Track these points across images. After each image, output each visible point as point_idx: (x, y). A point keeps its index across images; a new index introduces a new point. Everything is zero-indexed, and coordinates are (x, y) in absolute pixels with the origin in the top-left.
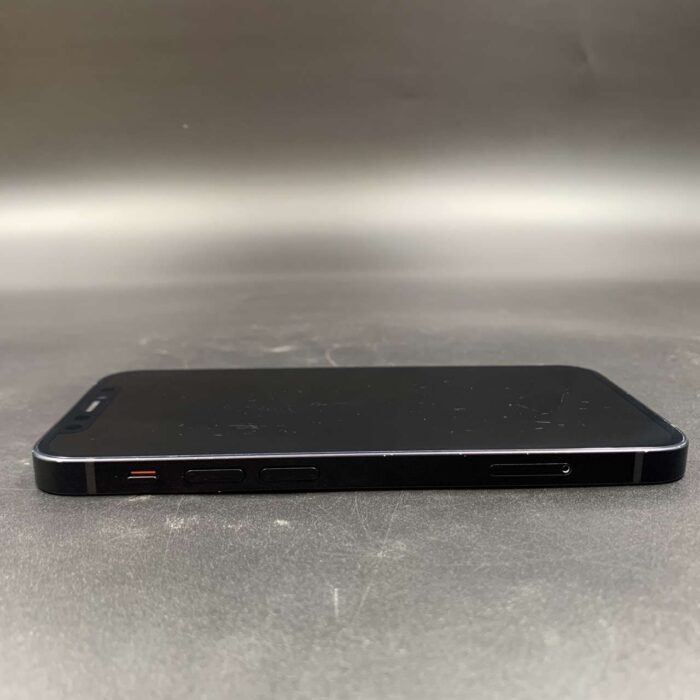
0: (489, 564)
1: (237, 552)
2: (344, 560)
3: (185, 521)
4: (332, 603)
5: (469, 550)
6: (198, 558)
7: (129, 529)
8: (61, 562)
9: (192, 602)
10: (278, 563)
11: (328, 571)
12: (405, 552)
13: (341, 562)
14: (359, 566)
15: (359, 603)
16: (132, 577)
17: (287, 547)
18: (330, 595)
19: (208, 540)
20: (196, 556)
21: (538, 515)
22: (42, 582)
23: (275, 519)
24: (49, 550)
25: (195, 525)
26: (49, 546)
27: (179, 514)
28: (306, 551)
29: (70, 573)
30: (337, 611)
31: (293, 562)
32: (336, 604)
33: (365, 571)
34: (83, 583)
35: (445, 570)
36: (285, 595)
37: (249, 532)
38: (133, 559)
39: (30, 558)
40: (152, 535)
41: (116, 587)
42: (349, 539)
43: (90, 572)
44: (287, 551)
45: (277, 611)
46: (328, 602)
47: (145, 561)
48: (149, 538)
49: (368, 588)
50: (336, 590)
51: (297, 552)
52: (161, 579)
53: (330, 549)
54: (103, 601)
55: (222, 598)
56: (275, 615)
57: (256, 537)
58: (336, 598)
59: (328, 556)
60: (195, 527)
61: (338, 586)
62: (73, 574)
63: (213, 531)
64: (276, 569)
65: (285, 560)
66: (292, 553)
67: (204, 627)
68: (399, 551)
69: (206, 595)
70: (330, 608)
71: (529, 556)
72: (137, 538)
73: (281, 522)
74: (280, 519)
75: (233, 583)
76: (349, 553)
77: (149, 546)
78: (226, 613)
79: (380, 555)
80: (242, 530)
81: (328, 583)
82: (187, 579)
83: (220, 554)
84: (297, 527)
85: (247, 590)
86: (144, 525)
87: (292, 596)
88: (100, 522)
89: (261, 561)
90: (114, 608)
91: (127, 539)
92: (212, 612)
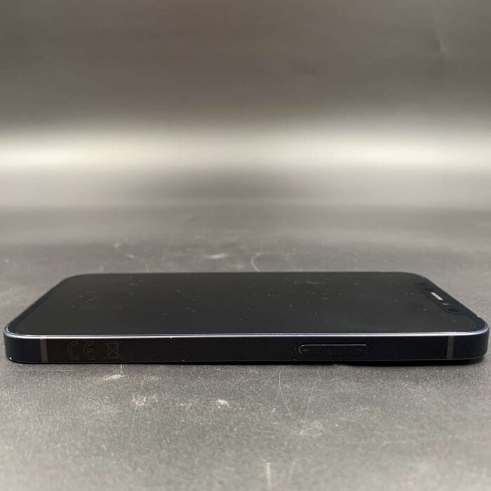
0: (390, 443)
1: (188, 428)
2: (273, 437)
3: (147, 399)
4: (265, 477)
5: (373, 430)
6: (158, 433)
7: (104, 406)
8: (50, 434)
9: (153, 472)
10: (220, 439)
11: (261, 447)
12: (321, 431)
13: (271, 439)
14: (286, 443)
15: (287, 477)
16: (105, 449)
17: (227, 424)
18: (263, 469)
19: (165, 417)
20: (156, 431)
21: (424, 399)
22: (35, 452)
23: (217, 399)
24: (41, 424)
25: (156, 403)
26: (41, 420)
27: (142, 394)
28: (243, 429)
29: (56, 444)
30: (270, 484)
31: (232, 438)
32: (269, 477)
33: (291, 447)
34: (66, 453)
35: (355, 447)
36: (227, 468)
37: (197, 410)
38: (107, 433)
39: (26, 431)
40: (122, 411)
41: (93, 457)
42: (276, 418)
43: (72, 444)
44: (228, 428)
45: (221, 483)
46: (262, 475)
47: (115, 435)
48: (119, 414)
49: (294, 463)
50: (268, 464)
51: (236, 429)
52: (128, 452)
53: (261, 427)
54: (82, 470)
55: (177, 469)
56: (220, 485)
57: (202, 414)
58: (268, 471)
59: (260, 433)
60: (155, 405)
61: (270, 461)
62: (59, 445)
63: (169, 408)
64: (220, 444)
65: (227, 436)
66: (231, 430)
68: (316, 429)
69: (163, 466)
70: (264, 481)
71: (422, 435)
72: (109, 414)
73: (222, 402)
74: (221, 399)
75: (185, 456)
76: (277, 431)
77: (119, 421)
78: (180, 483)
79: (302, 433)
80: (191, 408)
81: (261, 458)
82: (148, 452)
83: (175, 430)
84: (234, 406)
85: (196, 463)
86: (115, 402)
87: (233, 469)
88: (81, 399)
89: (207, 437)
91: (102, 415)
92: (169, 482)
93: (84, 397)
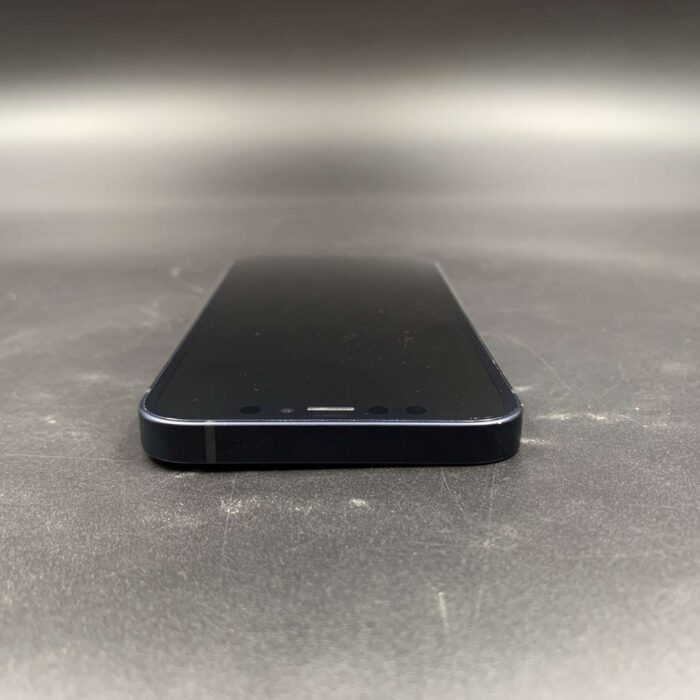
0: (624, 555)
1: (310, 542)
2: (443, 552)
3: (243, 504)
4: (439, 613)
5: (596, 535)
6: (264, 551)
7: (177, 516)
8: (98, 558)
9: (263, 610)
10: (362, 557)
11: (427, 568)
12: (516, 540)
13: (440, 555)
14: (464, 561)
15: (472, 615)
16: (186, 578)
17: (370, 535)
18: (434, 602)
19: (273, 527)
20: (261, 548)
21: (668, 484)
22: (76, 583)
23: (349, 498)
24: (84, 544)
25: (256, 509)
26: (83, 538)
27: (235, 496)
28: (395, 541)
29: (109, 572)
30: (447, 625)
31: (380, 555)
32: (444, 615)
33: (472, 568)
34: (125, 585)
35: (572, 564)
36: (378, 602)
37: (322, 517)
38: (184, 554)
39: (60, 553)
40: (206, 522)
41: (167, 590)
42: (445, 524)
43: (134, 572)
44: (371, 540)
45: (370, 624)
46: (433, 612)
47: (199, 557)
48: (202, 527)
49: (481, 592)
50: (441, 594)
51: (384, 541)
52: (221, 580)
53: (423, 537)
54: (151, 608)
55: (299, 604)
56: (369, 630)
57: (330, 522)
58: (442, 606)
59: (422, 547)
60: (256, 511)
61: (442, 589)
62: (113, 574)
63: (278, 515)
64: (362, 564)
65: (371, 553)
66: (377, 543)
67: (282, 646)
68: (508, 538)
69: (278, 601)
70: (438, 620)
71: (671, 542)
72: (188, 528)
73: (358, 502)
74: (357, 498)
75: (310, 584)
76: (447, 542)
77: (203, 537)
78: (307, 627)
79: (486, 544)
80: (312, 513)
81: (429, 585)
82: (252, 579)
83: (290, 545)
84: (378, 507)
85: (329, 595)
86: (196, 511)
87: (387, 603)
88: (141, 507)
89: (342, 555)
90: (166, 618)
91: (176, 529)
92: (290, 625)
93: (145, 504)
